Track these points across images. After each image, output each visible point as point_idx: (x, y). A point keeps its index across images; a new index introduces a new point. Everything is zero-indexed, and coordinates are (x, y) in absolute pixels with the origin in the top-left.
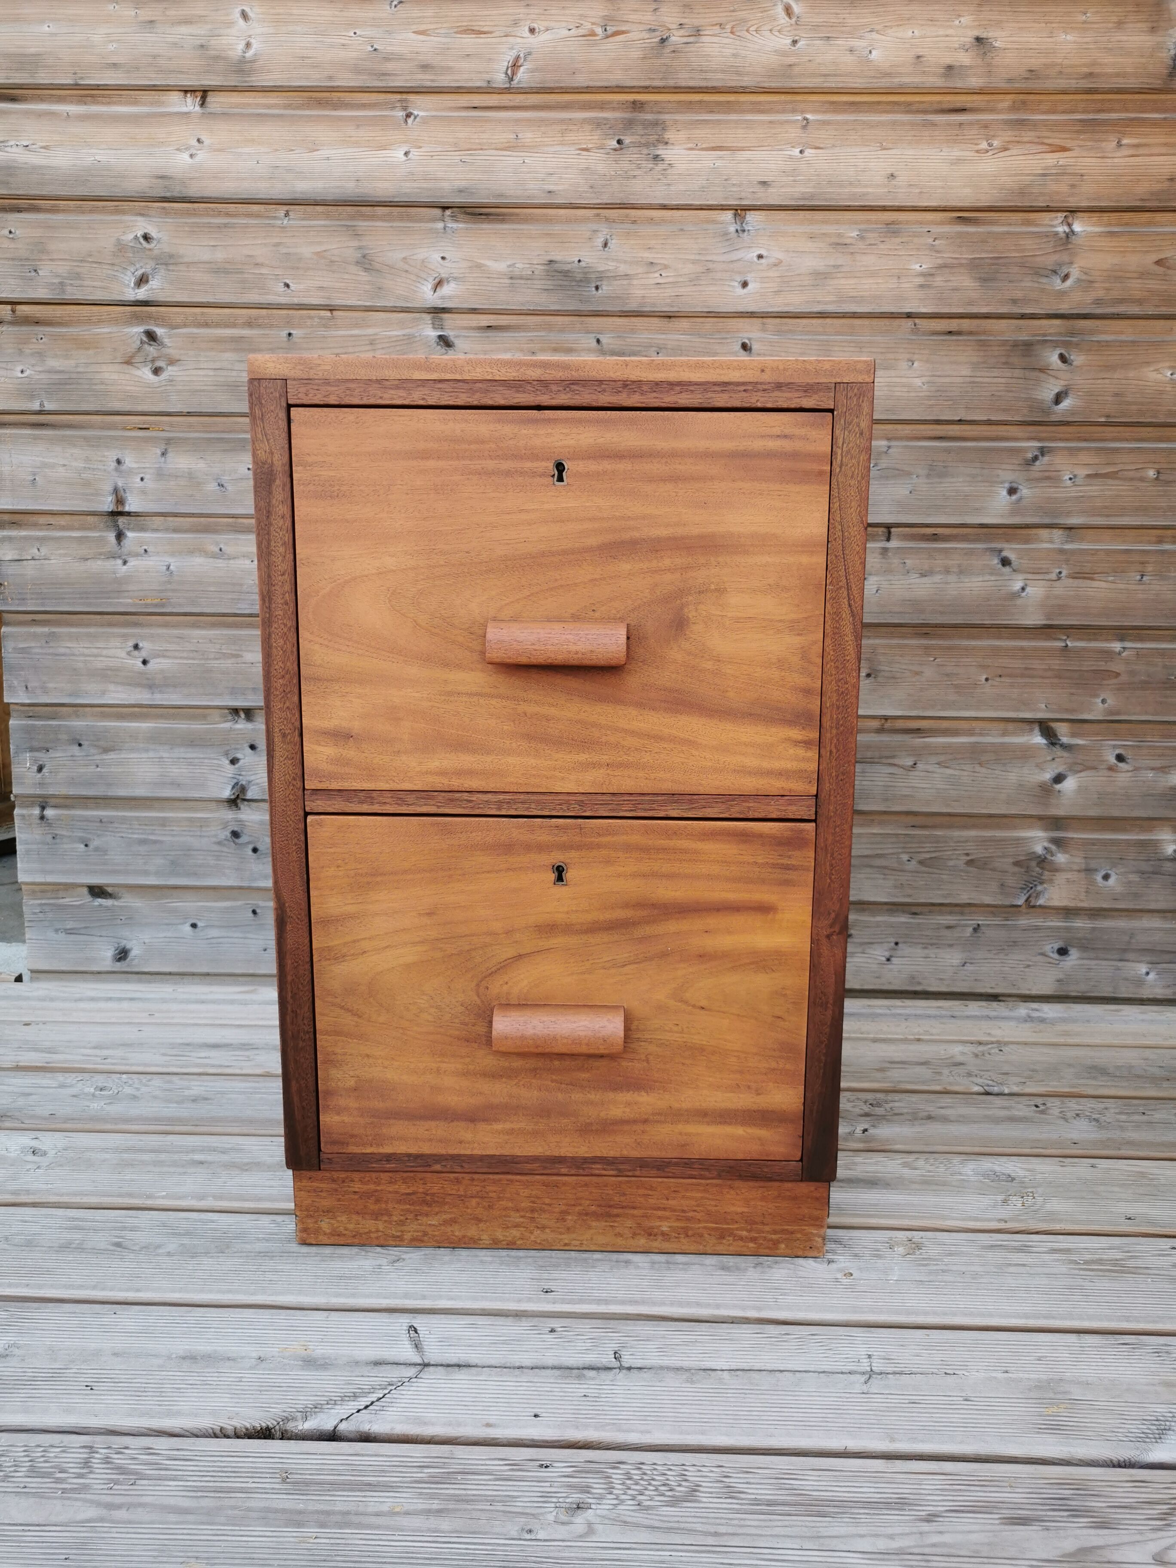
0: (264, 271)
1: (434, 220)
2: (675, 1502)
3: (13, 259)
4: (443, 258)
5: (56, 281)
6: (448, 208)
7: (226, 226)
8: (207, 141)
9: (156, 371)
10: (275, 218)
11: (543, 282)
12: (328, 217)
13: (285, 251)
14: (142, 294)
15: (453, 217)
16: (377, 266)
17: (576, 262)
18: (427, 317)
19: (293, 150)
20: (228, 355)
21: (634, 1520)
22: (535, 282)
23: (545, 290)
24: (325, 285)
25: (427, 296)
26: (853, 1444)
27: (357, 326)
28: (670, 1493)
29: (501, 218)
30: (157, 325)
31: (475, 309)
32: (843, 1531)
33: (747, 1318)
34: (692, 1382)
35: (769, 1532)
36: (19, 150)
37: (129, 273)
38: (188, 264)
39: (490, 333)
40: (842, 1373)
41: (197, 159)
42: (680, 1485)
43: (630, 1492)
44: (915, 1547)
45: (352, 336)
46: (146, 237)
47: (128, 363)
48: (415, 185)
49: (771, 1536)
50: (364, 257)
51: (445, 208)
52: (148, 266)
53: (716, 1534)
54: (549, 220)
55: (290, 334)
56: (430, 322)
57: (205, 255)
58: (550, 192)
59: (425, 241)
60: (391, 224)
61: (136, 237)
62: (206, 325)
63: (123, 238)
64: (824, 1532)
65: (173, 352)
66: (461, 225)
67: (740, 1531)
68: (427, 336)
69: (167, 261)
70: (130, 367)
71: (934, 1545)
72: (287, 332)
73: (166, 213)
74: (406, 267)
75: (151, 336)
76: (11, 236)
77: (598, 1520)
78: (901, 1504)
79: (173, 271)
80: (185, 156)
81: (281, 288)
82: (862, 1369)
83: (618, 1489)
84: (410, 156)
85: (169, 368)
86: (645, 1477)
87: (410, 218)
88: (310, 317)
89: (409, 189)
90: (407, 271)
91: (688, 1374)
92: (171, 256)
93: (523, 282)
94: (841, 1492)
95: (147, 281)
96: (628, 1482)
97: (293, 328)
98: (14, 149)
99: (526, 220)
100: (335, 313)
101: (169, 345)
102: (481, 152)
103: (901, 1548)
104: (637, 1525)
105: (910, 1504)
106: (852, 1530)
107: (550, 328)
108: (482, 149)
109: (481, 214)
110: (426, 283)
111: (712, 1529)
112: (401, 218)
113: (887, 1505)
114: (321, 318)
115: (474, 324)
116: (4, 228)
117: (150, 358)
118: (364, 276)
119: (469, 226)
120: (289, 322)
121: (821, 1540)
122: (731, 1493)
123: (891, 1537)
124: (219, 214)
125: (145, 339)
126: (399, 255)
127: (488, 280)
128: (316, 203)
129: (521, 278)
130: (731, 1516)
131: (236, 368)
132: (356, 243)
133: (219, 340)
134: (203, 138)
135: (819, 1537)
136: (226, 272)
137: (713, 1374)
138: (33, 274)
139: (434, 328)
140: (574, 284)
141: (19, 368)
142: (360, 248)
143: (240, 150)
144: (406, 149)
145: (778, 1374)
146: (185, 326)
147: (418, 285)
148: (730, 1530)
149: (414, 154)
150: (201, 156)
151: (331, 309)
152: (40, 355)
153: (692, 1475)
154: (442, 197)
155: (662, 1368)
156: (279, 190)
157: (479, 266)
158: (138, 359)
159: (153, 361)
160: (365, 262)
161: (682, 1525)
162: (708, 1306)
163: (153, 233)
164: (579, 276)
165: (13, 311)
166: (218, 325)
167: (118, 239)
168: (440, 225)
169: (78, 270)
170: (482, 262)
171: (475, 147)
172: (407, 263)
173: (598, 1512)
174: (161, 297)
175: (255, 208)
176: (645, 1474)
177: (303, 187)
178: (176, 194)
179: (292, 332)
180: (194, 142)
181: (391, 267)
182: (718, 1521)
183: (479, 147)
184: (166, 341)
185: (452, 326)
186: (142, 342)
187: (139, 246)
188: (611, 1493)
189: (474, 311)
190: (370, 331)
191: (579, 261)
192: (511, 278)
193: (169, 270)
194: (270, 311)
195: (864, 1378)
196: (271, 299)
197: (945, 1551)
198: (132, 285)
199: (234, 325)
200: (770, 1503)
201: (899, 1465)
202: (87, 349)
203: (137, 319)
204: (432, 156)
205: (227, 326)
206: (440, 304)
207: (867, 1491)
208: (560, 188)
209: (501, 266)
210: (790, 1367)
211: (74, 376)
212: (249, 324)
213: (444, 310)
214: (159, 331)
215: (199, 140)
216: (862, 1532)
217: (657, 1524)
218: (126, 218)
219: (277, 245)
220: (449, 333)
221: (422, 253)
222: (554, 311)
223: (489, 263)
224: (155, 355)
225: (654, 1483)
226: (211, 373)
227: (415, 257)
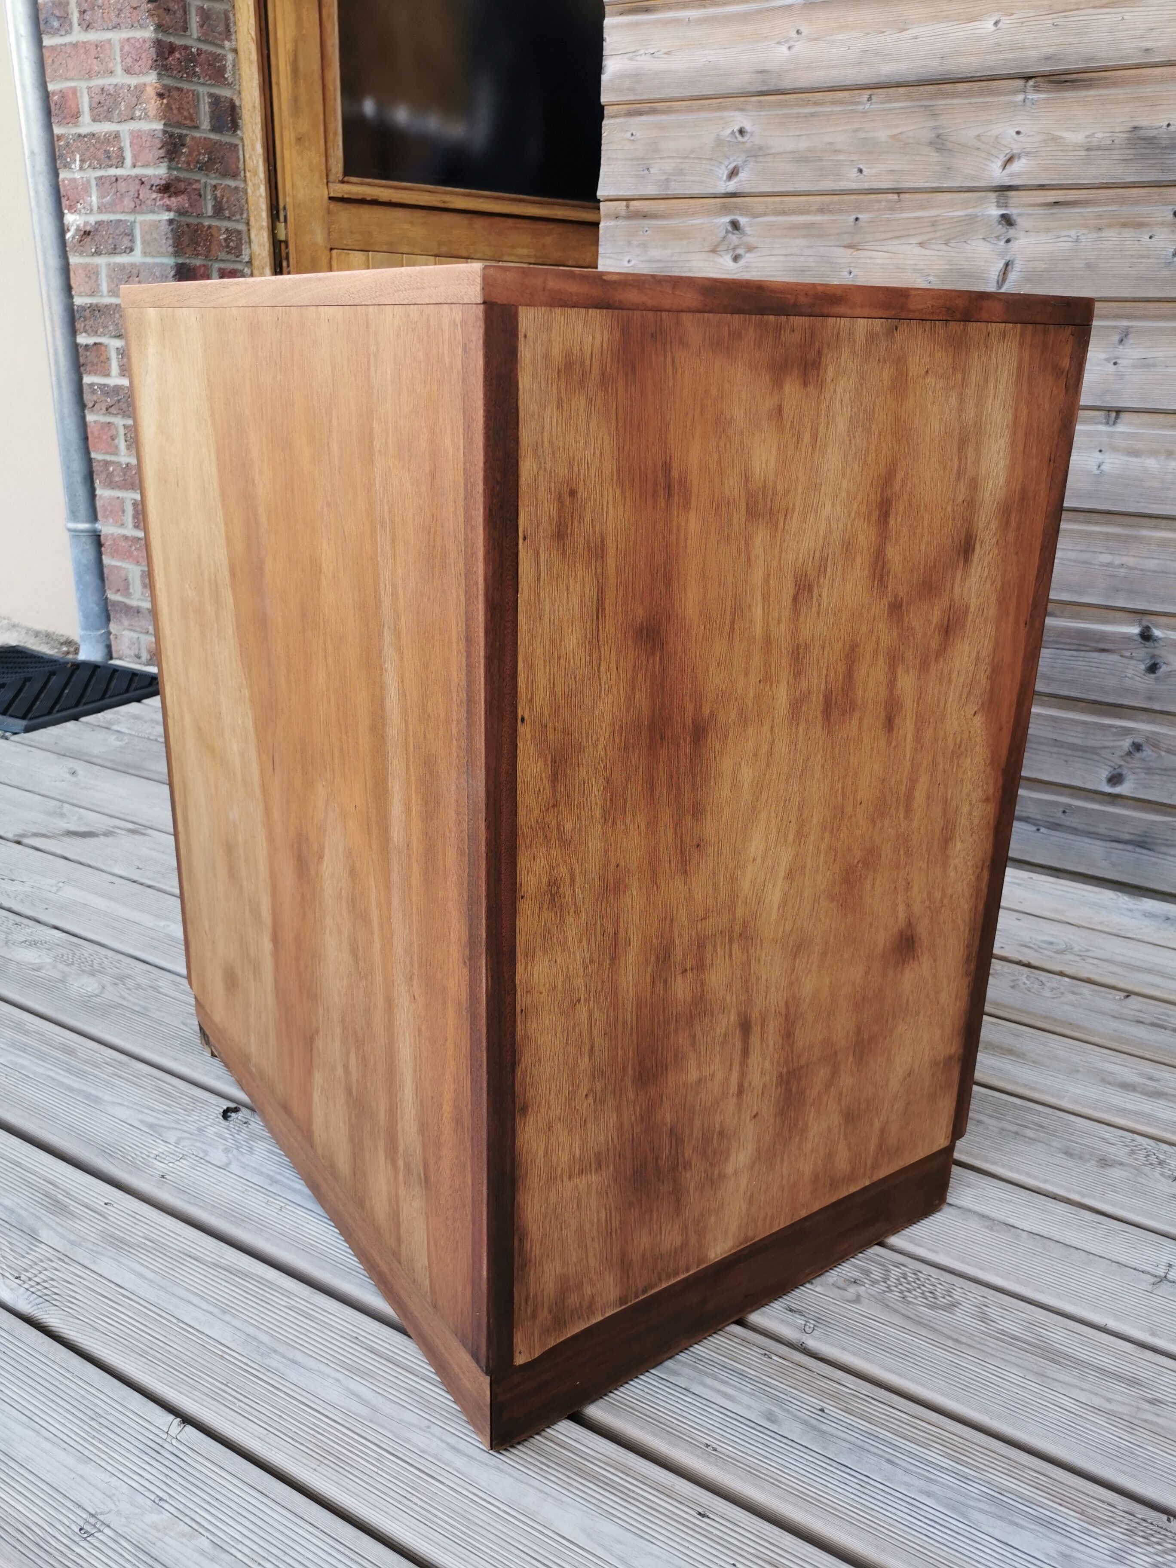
0: (841, 157)
1: (1015, 92)
2: (933, 1307)
3: (632, 159)
4: (1018, 133)
5: (663, 178)
6: (1031, 78)
7: (812, 115)
8: (805, 31)
9: (736, 259)
10: (858, 103)
11: (1122, 152)
12: (909, 98)
13: (863, 135)
14: (731, 186)
15: (1035, 87)
16: (949, 145)
17: (1165, 127)
18: (993, 196)
19: (884, 32)
20: (800, 242)
21: (895, 1306)
22: (1114, 152)
23: (1123, 160)
24: (896, 168)
25: (996, 174)
26: (1113, 1325)
27: (922, 207)
28: (932, 1300)
29: (1088, 84)
30: (741, 215)
31: (1044, 185)
32: (1067, 1379)
33: (1069, 1199)
34: (992, 1230)
35: (1002, 1356)
36: (647, 57)
37: (723, 167)
38: (775, 155)
39: (1056, 210)
40: (1135, 1269)
41: (794, 50)
42: (944, 1298)
43: (900, 1287)
44: (1127, 1415)
45: (915, 218)
46: (741, 132)
47: (714, 251)
48: (1001, 56)
49: (1003, 1359)
50: (938, 137)
51: (1028, 78)
52: (740, 159)
53: (957, 1341)
54: (1141, 81)
55: (857, 219)
56: (995, 200)
57: (790, 145)
58: (1147, 50)
59: (1002, 116)
60: (969, 101)
61: (733, 132)
62: (784, 213)
63: (722, 133)
64: (1050, 1373)
65: (751, 240)
66: (1043, 96)
67: (978, 1346)
68: (989, 216)
69: (757, 153)
70: (715, 255)
71: (1146, 1421)
72: (854, 217)
73: (761, 106)
74: (979, 145)
75: (735, 225)
76: (632, 138)
77: (867, 1296)
78: (1133, 1382)
79: (761, 162)
80: (784, 49)
81: (854, 173)
82: (1157, 1273)
83: (892, 1281)
84: (1000, 25)
85: (748, 255)
86: (918, 1282)
87: (991, 93)
88: (879, 201)
89: (994, 62)
90: (978, 149)
91: (990, 1223)
92: (760, 148)
93: (1100, 153)
94: (1082, 1354)
95: (737, 174)
96: (902, 1280)
97: (861, 212)
98: (643, 58)
99: (1115, 84)
100: (902, 196)
101: (749, 233)
102: (1076, 12)
103: (1112, 1410)
104: (896, 1311)
105: (1141, 1385)
106: (1076, 1382)
107: (1122, 201)
108: (1077, 9)
109: (1065, 81)
110: (996, 160)
111: (955, 1336)
112: (981, 93)
113: (1119, 1378)
114: (888, 201)
115: (1041, 200)
116: (627, 131)
117: (732, 247)
118: (935, 157)
119: (1051, 95)
120: (858, 207)
121: (1044, 1379)
122: (984, 1318)
123: (1109, 1400)
124: (808, 103)
125: (730, 228)
126: (973, 133)
127: (1062, 154)
128: (899, 85)
129: (1099, 148)
130: (975, 1333)
131: (805, 254)
132: (931, 124)
133: (792, 227)
134: (802, 29)
135: (1043, 1375)
136: (807, 160)
137: (1013, 1230)
138: (646, 172)
139: (998, 206)
140: (1158, 151)
141: (627, 259)
142: (935, 128)
143: (834, 37)
144: (996, 18)
145: (1072, 1250)
146: (765, 214)
147: (988, 163)
148: (970, 1342)
149: (1005, 21)
150: (799, 47)
151: (898, 192)
152: (644, 246)
153: (957, 1295)
154: (1027, 67)
155: (970, 1211)
156: (865, 75)
157: (1055, 139)
158: (722, 247)
159: (734, 249)
160: (939, 143)
161: (931, 1324)
162: (1036, 1178)
163: (748, 127)
164: (1164, 143)
165: (628, 207)
166: (794, 212)
167: (718, 135)
168: (1020, 97)
169: (682, 166)
170: (1059, 134)
171: (1071, 7)
172: (979, 140)
173: (869, 1291)
174: (747, 189)
175: (841, 95)
176: (919, 1280)
177: (888, 70)
178: (772, 88)
179: (859, 216)
180: (793, 34)
181: (964, 146)
182: (963, 1333)
183: (1075, 7)
184: (747, 230)
185: (1016, 206)
186: (727, 232)
187: (735, 140)
188: (885, 1282)
189: (1042, 187)
190: (933, 212)
191: (1169, 125)
192: (1088, 150)
193: (757, 162)
194: (841, 197)
195: (1153, 1280)
196: (845, 185)
197: (1154, 1429)
198: (725, 178)
199: (807, 212)
200: (1014, 1338)
201: (1149, 1355)
202: (682, 239)
203: (725, 210)
204: (1022, 23)
205: (801, 213)
206: (1008, 182)
207: (1106, 1361)
208: (1160, 44)
209: (1079, 137)
210: (1087, 1248)
211: (670, 264)
212: (821, 211)
213: (1011, 188)
214: (743, 220)
215: (798, 32)
216: (1084, 1387)
217: (912, 1316)
218: (726, 114)
219: (856, 130)
220: (1011, 211)
221: (996, 129)
222: (1131, 183)
223: (1065, 135)
224: (737, 243)
225: (923, 1288)
226: (782, 259)
227: (989, 134)
